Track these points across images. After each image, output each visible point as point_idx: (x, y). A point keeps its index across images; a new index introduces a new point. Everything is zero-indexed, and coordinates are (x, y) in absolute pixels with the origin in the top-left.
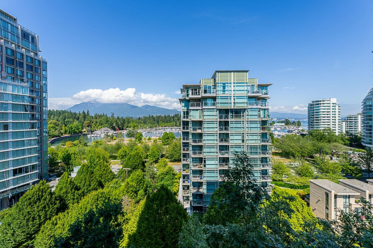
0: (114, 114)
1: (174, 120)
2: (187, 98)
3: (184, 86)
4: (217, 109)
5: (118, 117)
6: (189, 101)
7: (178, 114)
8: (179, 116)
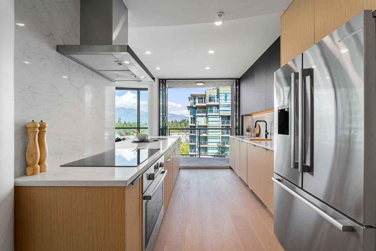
0: (120, 119)
1: (181, 125)
2: (194, 106)
3: (191, 95)
4: (220, 116)
5: (125, 122)
6: (196, 108)
7: (185, 120)
8: (186, 122)
